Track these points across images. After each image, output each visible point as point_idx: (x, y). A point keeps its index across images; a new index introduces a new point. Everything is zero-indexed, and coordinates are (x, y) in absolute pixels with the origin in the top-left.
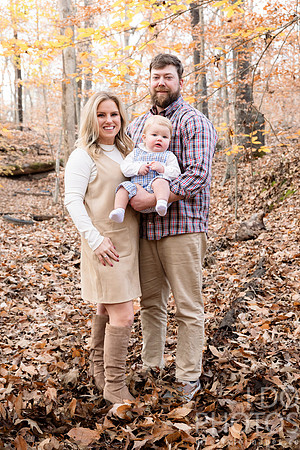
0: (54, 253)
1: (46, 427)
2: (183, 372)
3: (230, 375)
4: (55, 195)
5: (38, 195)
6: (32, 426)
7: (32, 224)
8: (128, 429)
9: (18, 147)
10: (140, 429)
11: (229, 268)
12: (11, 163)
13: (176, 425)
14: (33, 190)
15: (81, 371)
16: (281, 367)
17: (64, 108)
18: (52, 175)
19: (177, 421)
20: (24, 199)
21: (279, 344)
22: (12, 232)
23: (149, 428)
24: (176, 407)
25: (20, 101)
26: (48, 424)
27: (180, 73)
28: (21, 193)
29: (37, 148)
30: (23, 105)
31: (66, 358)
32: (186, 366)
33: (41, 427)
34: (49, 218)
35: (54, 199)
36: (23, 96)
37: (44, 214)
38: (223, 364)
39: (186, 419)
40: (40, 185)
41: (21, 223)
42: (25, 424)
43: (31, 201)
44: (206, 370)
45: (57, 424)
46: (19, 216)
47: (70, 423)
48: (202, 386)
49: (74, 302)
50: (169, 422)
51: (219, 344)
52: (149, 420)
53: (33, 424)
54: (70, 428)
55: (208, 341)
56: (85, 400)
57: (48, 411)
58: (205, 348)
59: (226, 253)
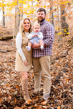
0: (12, 60)
1: (8, 107)
2: (45, 92)
3: (58, 93)
4: (13, 45)
5: (8, 45)
6: (4, 106)
7: (7, 52)
8: (30, 107)
9: (3, 32)
10: (33, 107)
11: (59, 65)
12: (1, 36)
13: (43, 106)
14: (7, 43)
15: (18, 92)
16: (71, 91)
17: (15, 22)
18: (12, 39)
19: (43, 105)
20: (5, 46)
21: (71, 85)
22: (1, 55)
23: (36, 107)
24: (43, 101)
25: (4, 20)
26: (9, 106)
27: (45, 13)
28: (4, 44)
29: (8, 32)
30: (5, 21)
31: (14, 88)
32: (46, 91)
33: (7, 107)
34: (11, 51)
35: (13, 46)
36: (5, 19)
37: (10, 50)
38: (56, 90)
39: (46, 105)
40: (9, 42)
41: (4, 52)
42: (2, 106)
43: (6, 46)
44: (51, 92)
45: (11, 106)
46: (3, 50)
47: (15, 106)
48: (50, 96)
49: (17, 73)
50: (41, 106)
51: (55, 85)
52: (36, 105)
53: (5, 106)
54: (15, 107)
55: (52, 84)
56: (19, 99)
57: (9, 102)
58: (51, 86)
59: (58, 61)
